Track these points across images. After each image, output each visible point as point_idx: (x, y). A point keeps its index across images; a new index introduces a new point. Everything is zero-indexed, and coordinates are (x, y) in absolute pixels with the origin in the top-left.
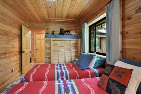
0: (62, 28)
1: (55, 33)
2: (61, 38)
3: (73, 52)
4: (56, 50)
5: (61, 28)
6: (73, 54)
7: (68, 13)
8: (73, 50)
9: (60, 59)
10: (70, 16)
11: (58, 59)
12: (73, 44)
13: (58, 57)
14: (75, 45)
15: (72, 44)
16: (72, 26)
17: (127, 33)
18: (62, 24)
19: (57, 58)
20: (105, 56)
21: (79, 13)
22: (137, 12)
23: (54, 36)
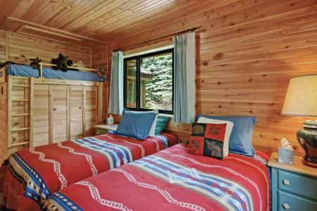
0: (64, 55)
1: (41, 64)
2: (58, 78)
3: (89, 110)
4: (45, 109)
5: (60, 55)
6: (88, 116)
7: (88, 23)
8: (87, 107)
9: (54, 132)
10: (87, 30)
11: (50, 132)
12: (87, 92)
13: (50, 125)
14: (93, 95)
15: (85, 93)
16: (75, 51)
17: (203, 81)
18: (50, 41)
19: (47, 129)
20: (172, 114)
21: (112, 30)
22: (214, 58)
23: (37, 71)
